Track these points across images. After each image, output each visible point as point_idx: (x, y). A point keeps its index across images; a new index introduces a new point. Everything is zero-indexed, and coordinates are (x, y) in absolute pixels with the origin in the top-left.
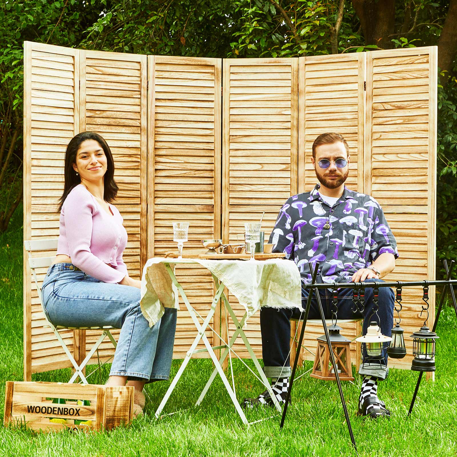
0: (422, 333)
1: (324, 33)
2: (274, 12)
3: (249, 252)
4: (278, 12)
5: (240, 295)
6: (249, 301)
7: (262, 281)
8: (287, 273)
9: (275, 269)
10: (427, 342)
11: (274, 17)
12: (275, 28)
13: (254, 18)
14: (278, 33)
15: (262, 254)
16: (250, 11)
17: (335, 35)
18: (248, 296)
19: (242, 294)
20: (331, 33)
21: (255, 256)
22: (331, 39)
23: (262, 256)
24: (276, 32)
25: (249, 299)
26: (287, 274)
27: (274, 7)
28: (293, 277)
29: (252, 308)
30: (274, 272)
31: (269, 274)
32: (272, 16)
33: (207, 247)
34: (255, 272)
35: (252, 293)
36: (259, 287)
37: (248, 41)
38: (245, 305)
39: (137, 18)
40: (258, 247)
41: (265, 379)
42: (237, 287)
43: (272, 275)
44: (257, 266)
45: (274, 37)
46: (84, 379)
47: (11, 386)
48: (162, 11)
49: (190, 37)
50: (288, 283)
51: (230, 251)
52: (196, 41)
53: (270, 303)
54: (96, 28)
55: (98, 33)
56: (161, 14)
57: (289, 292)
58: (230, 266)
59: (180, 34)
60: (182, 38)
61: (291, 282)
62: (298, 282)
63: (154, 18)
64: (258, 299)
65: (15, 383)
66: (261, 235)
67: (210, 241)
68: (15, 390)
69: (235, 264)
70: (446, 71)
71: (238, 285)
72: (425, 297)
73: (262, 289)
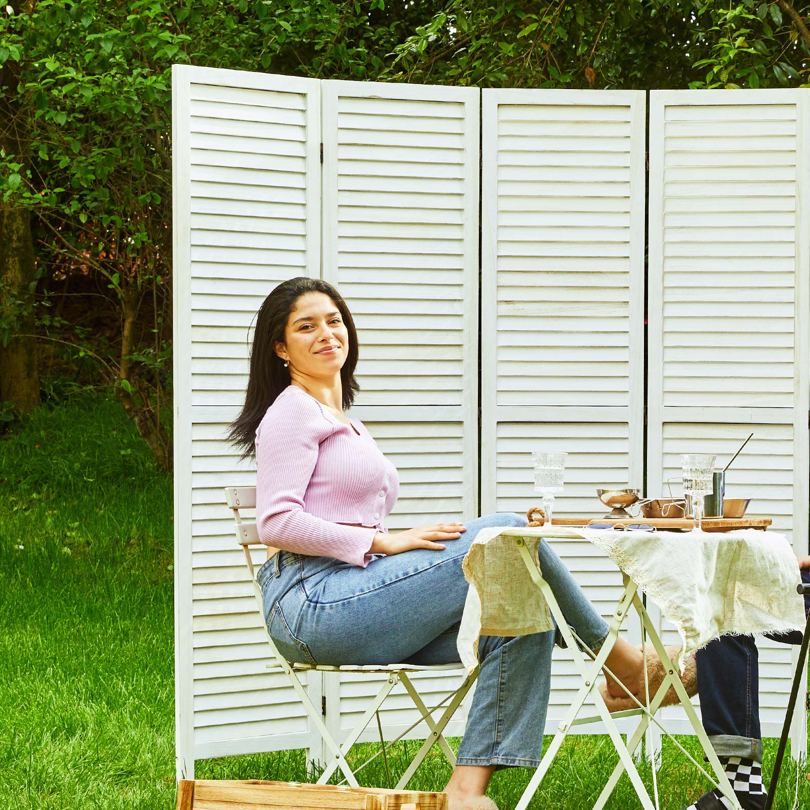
2: (778, 18)
3: (692, 516)
4: (787, 17)
5: (667, 604)
6: (686, 616)
7: (717, 578)
8: (770, 557)
9: (743, 551)
11: (778, 30)
12: (780, 51)
13: (738, 29)
14: (785, 62)
15: (720, 519)
16: (730, 14)
18: (682, 605)
19: (670, 601)
21: (703, 524)
23: (716, 523)
24: (782, 59)
25: (686, 611)
26: (769, 561)
27: (778, 8)
28: (782, 568)
29: (693, 630)
30: (742, 557)
31: (733, 561)
32: (773, 25)
33: (609, 503)
34: (700, 557)
35: (692, 600)
36: (711, 589)
37: (724, 77)
38: (678, 624)
39: (497, 27)
40: (711, 504)
41: (723, 780)
42: (661, 587)
43: (740, 564)
44: (705, 544)
45: (777, 70)
46: (349, 776)
47: (189, 788)
48: (550, 13)
49: (606, 68)
50: (775, 581)
51: (657, 513)
52: (616, 77)
53: (740, 626)
54: (412, 45)
55: (415, 57)
56: (547, 19)
57: (777, 599)
58: (646, 542)
59: (584, 61)
60: (589, 70)
61: (780, 578)
62: (796, 578)
63: (533, 27)
64: (710, 615)
65: (198, 782)
66: (716, 479)
67: (614, 492)
68: (196, 797)
69: (657, 539)
71: (663, 582)
73: (719, 595)
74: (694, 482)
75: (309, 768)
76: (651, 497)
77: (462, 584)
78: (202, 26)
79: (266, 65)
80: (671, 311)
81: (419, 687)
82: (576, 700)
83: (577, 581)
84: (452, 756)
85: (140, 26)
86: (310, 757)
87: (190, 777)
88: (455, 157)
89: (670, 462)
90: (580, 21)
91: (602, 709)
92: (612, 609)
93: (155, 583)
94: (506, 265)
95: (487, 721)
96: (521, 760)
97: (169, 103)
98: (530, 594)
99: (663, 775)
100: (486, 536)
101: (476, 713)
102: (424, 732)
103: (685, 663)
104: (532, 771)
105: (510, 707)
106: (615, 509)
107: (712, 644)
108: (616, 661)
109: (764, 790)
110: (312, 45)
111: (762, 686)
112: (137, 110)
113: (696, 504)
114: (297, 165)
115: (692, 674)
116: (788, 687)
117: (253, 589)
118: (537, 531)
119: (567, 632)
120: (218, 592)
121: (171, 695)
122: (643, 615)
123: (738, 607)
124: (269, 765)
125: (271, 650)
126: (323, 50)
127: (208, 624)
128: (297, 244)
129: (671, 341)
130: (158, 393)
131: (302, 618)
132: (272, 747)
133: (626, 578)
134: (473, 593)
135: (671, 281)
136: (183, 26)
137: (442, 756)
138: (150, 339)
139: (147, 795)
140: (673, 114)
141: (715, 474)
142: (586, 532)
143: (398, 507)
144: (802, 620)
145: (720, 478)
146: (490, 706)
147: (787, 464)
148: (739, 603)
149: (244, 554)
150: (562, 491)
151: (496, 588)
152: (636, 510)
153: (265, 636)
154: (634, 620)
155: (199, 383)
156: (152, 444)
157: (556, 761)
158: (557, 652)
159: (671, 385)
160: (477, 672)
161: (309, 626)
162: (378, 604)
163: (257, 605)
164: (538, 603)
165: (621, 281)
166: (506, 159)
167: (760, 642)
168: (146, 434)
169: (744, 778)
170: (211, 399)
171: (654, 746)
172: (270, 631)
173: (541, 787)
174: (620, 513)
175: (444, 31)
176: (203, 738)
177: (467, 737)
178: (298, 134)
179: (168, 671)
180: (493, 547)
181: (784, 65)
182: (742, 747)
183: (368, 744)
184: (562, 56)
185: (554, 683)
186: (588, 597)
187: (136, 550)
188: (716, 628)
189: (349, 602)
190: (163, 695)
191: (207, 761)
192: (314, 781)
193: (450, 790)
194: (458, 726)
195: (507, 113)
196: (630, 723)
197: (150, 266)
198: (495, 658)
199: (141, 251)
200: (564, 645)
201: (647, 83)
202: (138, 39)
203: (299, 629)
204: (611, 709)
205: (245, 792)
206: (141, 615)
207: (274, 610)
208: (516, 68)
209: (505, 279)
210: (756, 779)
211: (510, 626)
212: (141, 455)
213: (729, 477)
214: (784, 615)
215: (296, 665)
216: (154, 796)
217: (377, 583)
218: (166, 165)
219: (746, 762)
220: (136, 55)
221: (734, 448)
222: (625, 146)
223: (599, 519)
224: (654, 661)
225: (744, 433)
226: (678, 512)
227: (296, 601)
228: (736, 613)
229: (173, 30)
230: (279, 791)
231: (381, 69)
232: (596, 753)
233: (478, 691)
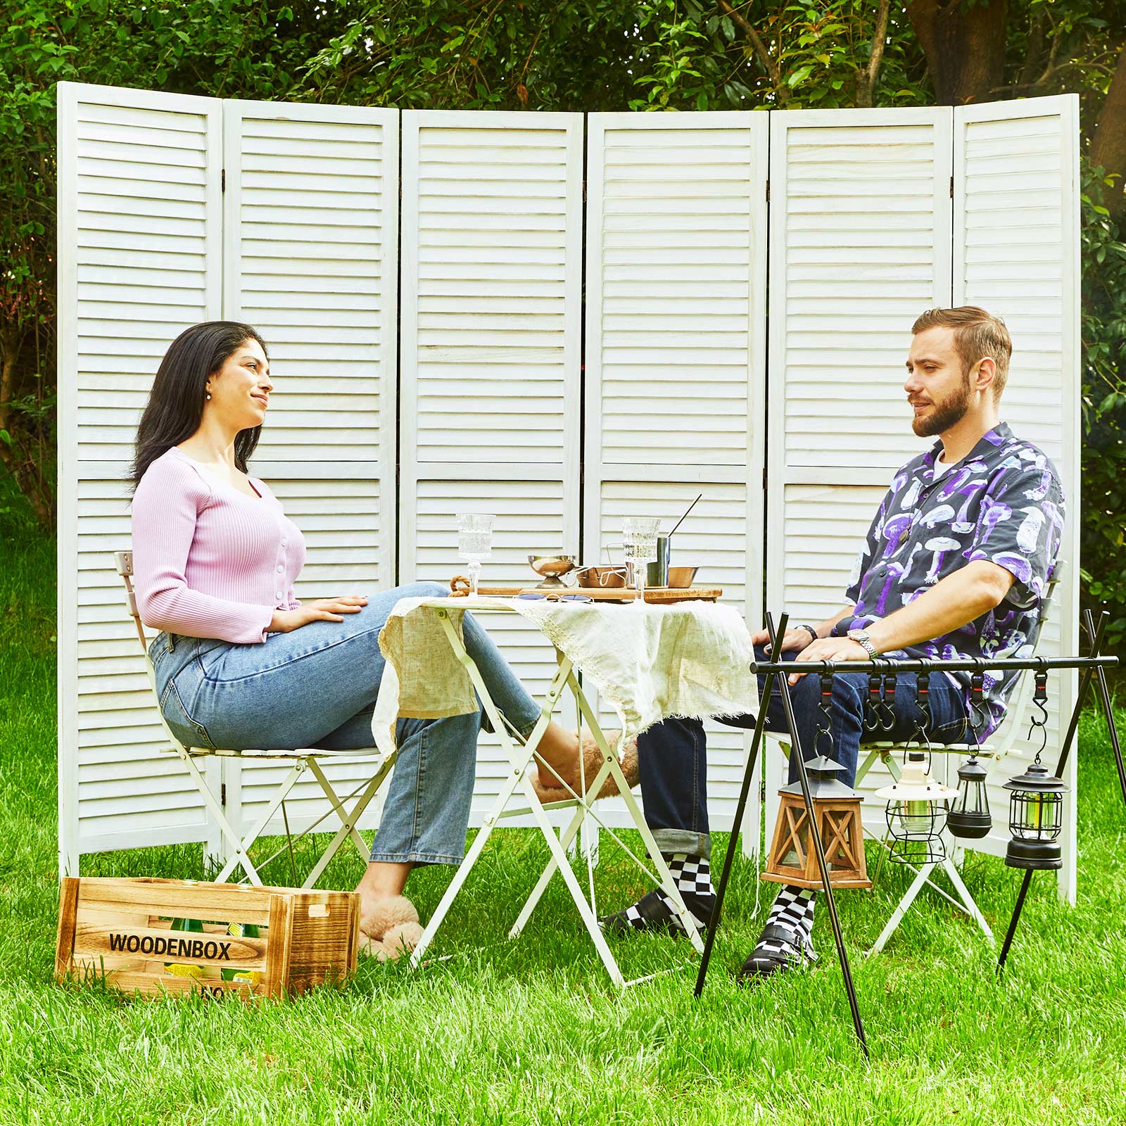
0: (1030, 779)
1: (842, 82)
2: (730, 33)
3: (634, 585)
4: (740, 32)
5: (605, 683)
6: (627, 698)
7: (661, 655)
8: (721, 633)
9: (690, 625)
10: (1041, 802)
11: (730, 45)
12: (732, 68)
13: (682, 46)
14: (738, 80)
15: (664, 589)
16: (675, 29)
17: (866, 86)
18: (622, 685)
19: (609, 681)
20: (857, 83)
21: (646, 594)
22: (858, 95)
23: (661, 594)
24: (735, 78)
25: (626, 692)
26: (719, 636)
27: (730, 22)
28: (733, 644)
29: (634, 713)
30: (688, 631)
31: (679, 636)
32: (725, 41)
33: (540, 572)
34: (643, 631)
35: (633, 679)
36: (654, 667)
37: (664, 100)
38: (617, 706)
39: (419, 40)
40: (655, 573)
41: (667, 879)
42: (599, 665)
43: (686, 639)
44: (648, 617)
45: (728, 90)
46: (252, 873)
47: (74, 886)
48: (477, 25)
49: (539, 86)
50: (725, 659)
51: (595, 582)
52: (550, 96)
53: (686, 708)
54: (326, 59)
55: (329, 71)
56: (474, 32)
57: (727, 678)
58: (582, 615)
59: (516, 77)
60: (521, 88)
61: (731, 655)
62: (748, 656)
63: (459, 41)
64: (653, 696)
65: (83, 880)
66: (661, 544)
67: (548, 559)
68: (81, 896)
69: (595, 612)
70: (1117, 175)
71: (601, 659)
72: (1040, 695)
73: (662, 673)
74: (636, 548)
75: (207, 863)
76: (588, 564)
77: (379, 661)
78: (92, 36)
79: (162, 81)
80: (610, 357)
81: (329, 774)
82: (505, 788)
83: (505, 658)
84: (365, 852)
85: (22, 38)
86: (207, 852)
87: (75, 874)
88: (370, 186)
89: (609, 525)
90: (511, 33)
91: (532, 800)
92: (545, 688)
93: (36, 656)
94: (428, 305)
95: (404, 813)
96: (442, 857)
97: (54, 123)
98: (453, 671)
99: (600, 873)
100: (405, 607)
101: (392, 805)
102: (335, 824)
103: (625, 749)
104: (454, 869)
105: (430, 798)
106: (548, 577)
107: (655, 728)
108: (548, 746)
109: (712, 890)
110: (213, 58)
111: (711, 774)
112: (20, 130)
113: (638, 572)
114: (197, 194)
115: (633, 762)
116: (740, 775)
117: (145, 665)
118: (461, 602)
119: (494, 714)
120: (107, 667)
121: (54, 782)
122: (579, 696)
123: (683, 686)
124: (162, 861)
125: (165, 733)
126: (225, 64)
127: (96, 703)
128: (196, 281)
129: (610, 390)
130: (40, 445)
131: (199, 698)
132: (166, 841)
133: (560, 654)
134: (389, 672)
135: (611, 324)
136: (71, 37)
137: (354, 851)
138: (31, 385)
139: (26, 894)
140: (614, 139)
141: (659, 539)
142: (514, 603)
143: (305, 574)
144: (754, 702)
145: (665, 544)
146: (408, 796)
147: (739, 527)
148: (685, 682)
149: (135, 626)
150: (489, 557)
151: (415, 664)
152: (571, 579)
153: (157, 717)
154: (568, 701)
155: (86, 435)
156: (33, 502)
157: (481, 858)
158: (482, 736)
159: (611, 440)
160: (394, 758)
161: (207, 707)
162: (285, 682)
163: (149, 682)
164: (461, 681)
165: (555, 324)
166: (427, 188)
167: (709, 726)
168: (27, 491)
169: (690, 877)
170: (100, 453)
171: (590, 841)
172: (164, 712)
173: (465, 886)
174: (553, 583)
175: (360, 43)
176: (90, 829)
177: (383, 830)
178: (197, 160)
179: (50, 754)
180: (412, 620)
181: (737, 84)
182: (689, 842)
183: (272, 837)
184: (491, 73)
185: (479, 770)
186: (517, 674)
187: (15, 620)
188: (658, 709)
189: (251, 680)
190: (44, 781)
191: (93, 856)
192: (213, 879)
193: (363, 890)
194: (372, 818)
195: (429, 137)
196: (564, 815)
197: (32, 303)
198: (414, 743)
199: (22, 286)
200: (491, 729)
201: (586, 104)
202: (19, 51)
203: (196, 709)
204: (543, 800)
205: (136, 891)
206: (20, 692)
207: (168, 688)
208: (440, 86)
209: (427, 322)
210: (703, 878)
211: (431, 707)
212: (20, 513)
213: (675, 542)
214: (735, 696)
215: (193, 749)
216: (34, 895)
217: (283, 659)
218: (51, 191)
219: (693, 859)
220: (17, 70)
221: (681, 509)
222: (560, 173)
223: (529, 588)
224: (591, 748)
225: (693, 492)
226: (618, 581)
227: (192, 679)
228: (681, 693)
229: (58, 41)
230: (174, 890)
231: (289, 87)
232: (526, 847)
233: (395, 779)
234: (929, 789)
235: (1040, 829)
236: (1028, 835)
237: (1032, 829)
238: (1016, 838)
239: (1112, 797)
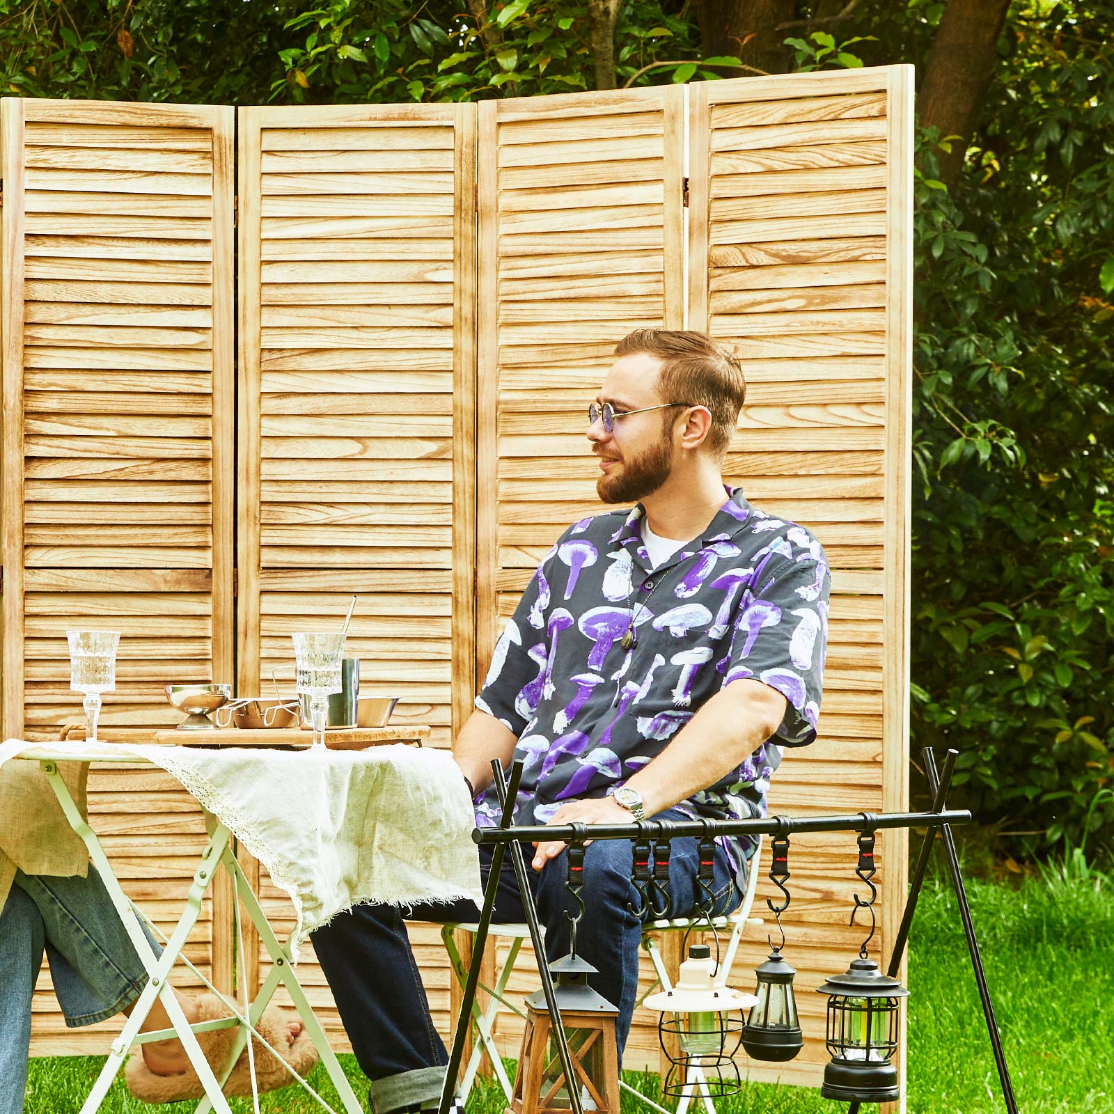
0: (853, 979)
1: (572, 20)
3: (310, 725)
5: (275, 859)
6: (304, 878)
7: (349, 819)
8: (429, 788)
9: (388, 777)
10: (870, 1010)
14: (428, 18)
15: (352, 730)
17: (605, 25)
18: (299, 861)
19: (280, 855)
20: (593, 20)
21: (327, 737)
22: (595, 37)
23: (348, 736)
24: (424, 15)
25: (304, 870)
26: (427, 793)
28: (446, 803)
29: (313, 899)
30: (385, 787)
31: (373, 794)
33: (182, 708)
34: (324, 787)
35: (313, 853)
36: (339, 835)
37: (336, 35)
38: (291, 890)
40: (340, 708)
42: (265, 833)
43: (383, 798)
44: (332, 768)
45: (415, 32)
49: (150, 31)
50: (435, 824)
51: (256, 722)
52: (165, 45)
53: (382, 891)
57: (438, 849)
58: (240, 767)
59: (116, 19)
60: (123, 34)
61: (443, 819)
62: (469, 818)
64: (338, 874)
66: (346, 669)
69: (258, 763)
70: (957, 137)
71: (268, 825)
72: (865, 865)
73: (351, 845)
76: (245, 698)
106: (193, 715)
113: (317, 707)
119: (124, 904)
123: (378, 861)
133: (212, 821)
141: (344, 661)
144: (476, 881)
145: (352, 668)
148: (381, 856)
174: (200, 722)
181: (427, 23)
184: (82, 13)
188: (345, 893)
208: (12, 32)
214: (447, 874)
226: (288, 720)
228: (376, 871)
234: (716, 995)
235: (868, 1048)
236: (853, 1055)
237: (858, 1047)
238: (835, 1060)
239: (963, 1001)
